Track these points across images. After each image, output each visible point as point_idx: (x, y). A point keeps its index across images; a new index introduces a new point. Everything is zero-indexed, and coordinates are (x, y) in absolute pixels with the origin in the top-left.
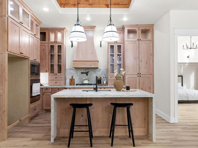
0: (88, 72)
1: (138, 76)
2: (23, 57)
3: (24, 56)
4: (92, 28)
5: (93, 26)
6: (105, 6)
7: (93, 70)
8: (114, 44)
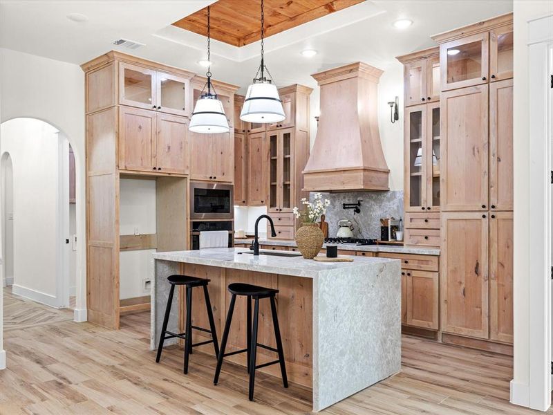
0: (359, 204)
1: (484, 217)
2: (167, 175)
3: (169, 174)
4: (351, 70)
5: (354, 64)
6: (326, 10)
7: (374, 196)
8: (423, 106)
